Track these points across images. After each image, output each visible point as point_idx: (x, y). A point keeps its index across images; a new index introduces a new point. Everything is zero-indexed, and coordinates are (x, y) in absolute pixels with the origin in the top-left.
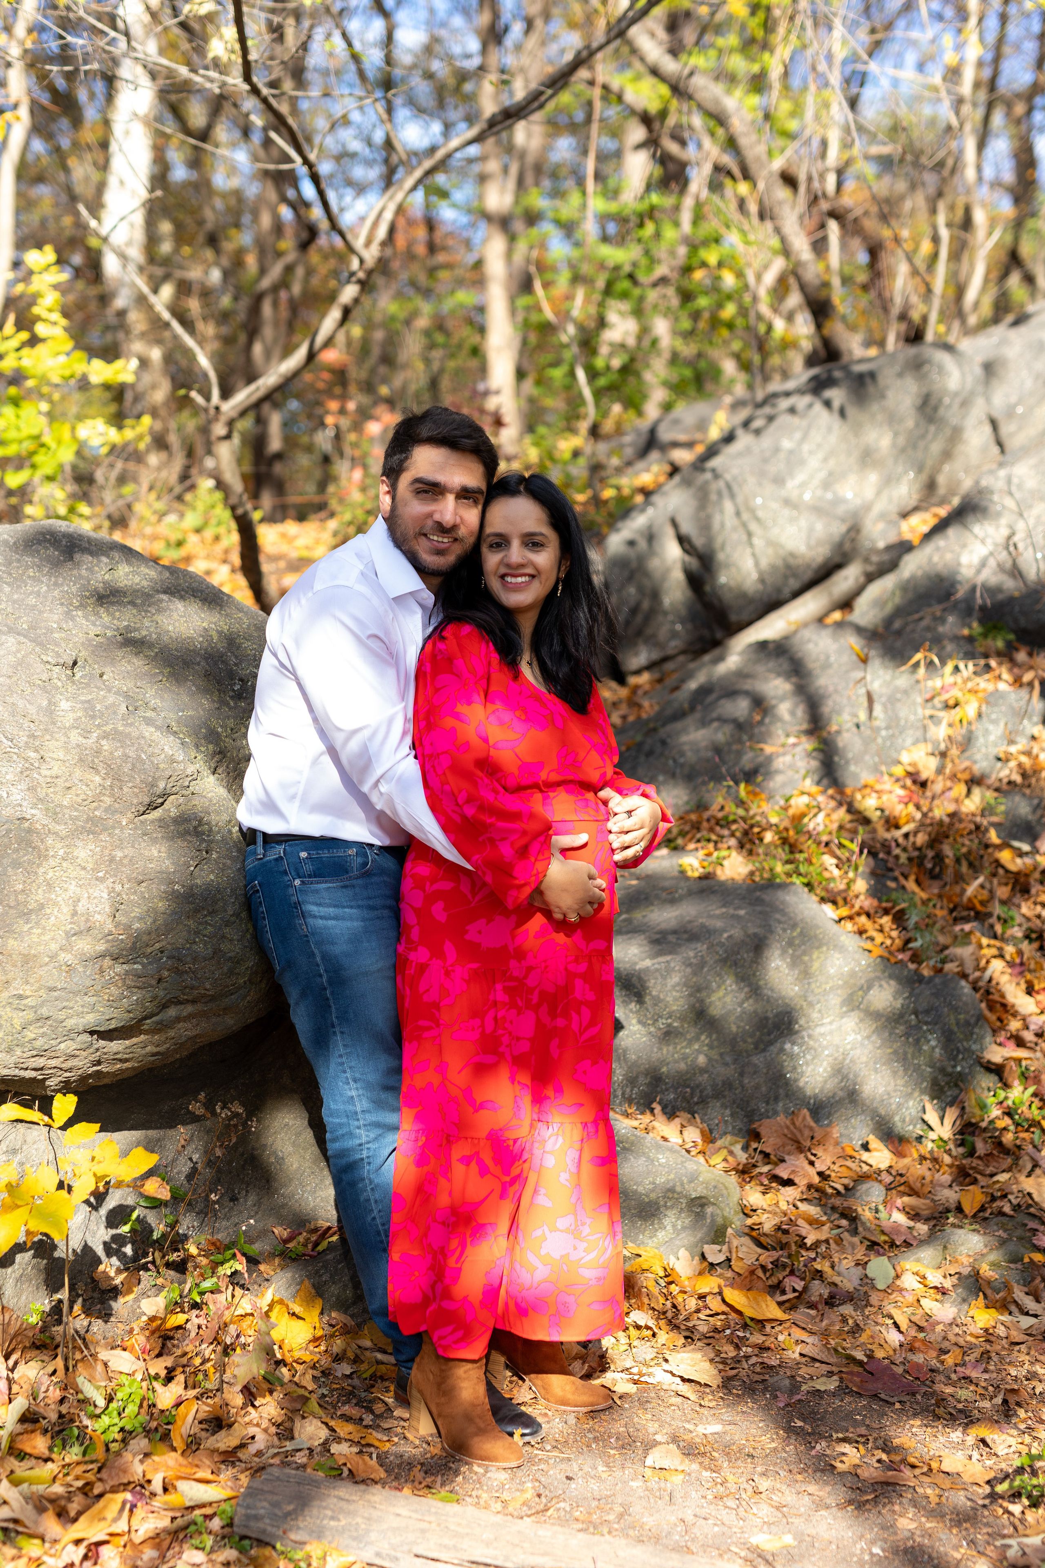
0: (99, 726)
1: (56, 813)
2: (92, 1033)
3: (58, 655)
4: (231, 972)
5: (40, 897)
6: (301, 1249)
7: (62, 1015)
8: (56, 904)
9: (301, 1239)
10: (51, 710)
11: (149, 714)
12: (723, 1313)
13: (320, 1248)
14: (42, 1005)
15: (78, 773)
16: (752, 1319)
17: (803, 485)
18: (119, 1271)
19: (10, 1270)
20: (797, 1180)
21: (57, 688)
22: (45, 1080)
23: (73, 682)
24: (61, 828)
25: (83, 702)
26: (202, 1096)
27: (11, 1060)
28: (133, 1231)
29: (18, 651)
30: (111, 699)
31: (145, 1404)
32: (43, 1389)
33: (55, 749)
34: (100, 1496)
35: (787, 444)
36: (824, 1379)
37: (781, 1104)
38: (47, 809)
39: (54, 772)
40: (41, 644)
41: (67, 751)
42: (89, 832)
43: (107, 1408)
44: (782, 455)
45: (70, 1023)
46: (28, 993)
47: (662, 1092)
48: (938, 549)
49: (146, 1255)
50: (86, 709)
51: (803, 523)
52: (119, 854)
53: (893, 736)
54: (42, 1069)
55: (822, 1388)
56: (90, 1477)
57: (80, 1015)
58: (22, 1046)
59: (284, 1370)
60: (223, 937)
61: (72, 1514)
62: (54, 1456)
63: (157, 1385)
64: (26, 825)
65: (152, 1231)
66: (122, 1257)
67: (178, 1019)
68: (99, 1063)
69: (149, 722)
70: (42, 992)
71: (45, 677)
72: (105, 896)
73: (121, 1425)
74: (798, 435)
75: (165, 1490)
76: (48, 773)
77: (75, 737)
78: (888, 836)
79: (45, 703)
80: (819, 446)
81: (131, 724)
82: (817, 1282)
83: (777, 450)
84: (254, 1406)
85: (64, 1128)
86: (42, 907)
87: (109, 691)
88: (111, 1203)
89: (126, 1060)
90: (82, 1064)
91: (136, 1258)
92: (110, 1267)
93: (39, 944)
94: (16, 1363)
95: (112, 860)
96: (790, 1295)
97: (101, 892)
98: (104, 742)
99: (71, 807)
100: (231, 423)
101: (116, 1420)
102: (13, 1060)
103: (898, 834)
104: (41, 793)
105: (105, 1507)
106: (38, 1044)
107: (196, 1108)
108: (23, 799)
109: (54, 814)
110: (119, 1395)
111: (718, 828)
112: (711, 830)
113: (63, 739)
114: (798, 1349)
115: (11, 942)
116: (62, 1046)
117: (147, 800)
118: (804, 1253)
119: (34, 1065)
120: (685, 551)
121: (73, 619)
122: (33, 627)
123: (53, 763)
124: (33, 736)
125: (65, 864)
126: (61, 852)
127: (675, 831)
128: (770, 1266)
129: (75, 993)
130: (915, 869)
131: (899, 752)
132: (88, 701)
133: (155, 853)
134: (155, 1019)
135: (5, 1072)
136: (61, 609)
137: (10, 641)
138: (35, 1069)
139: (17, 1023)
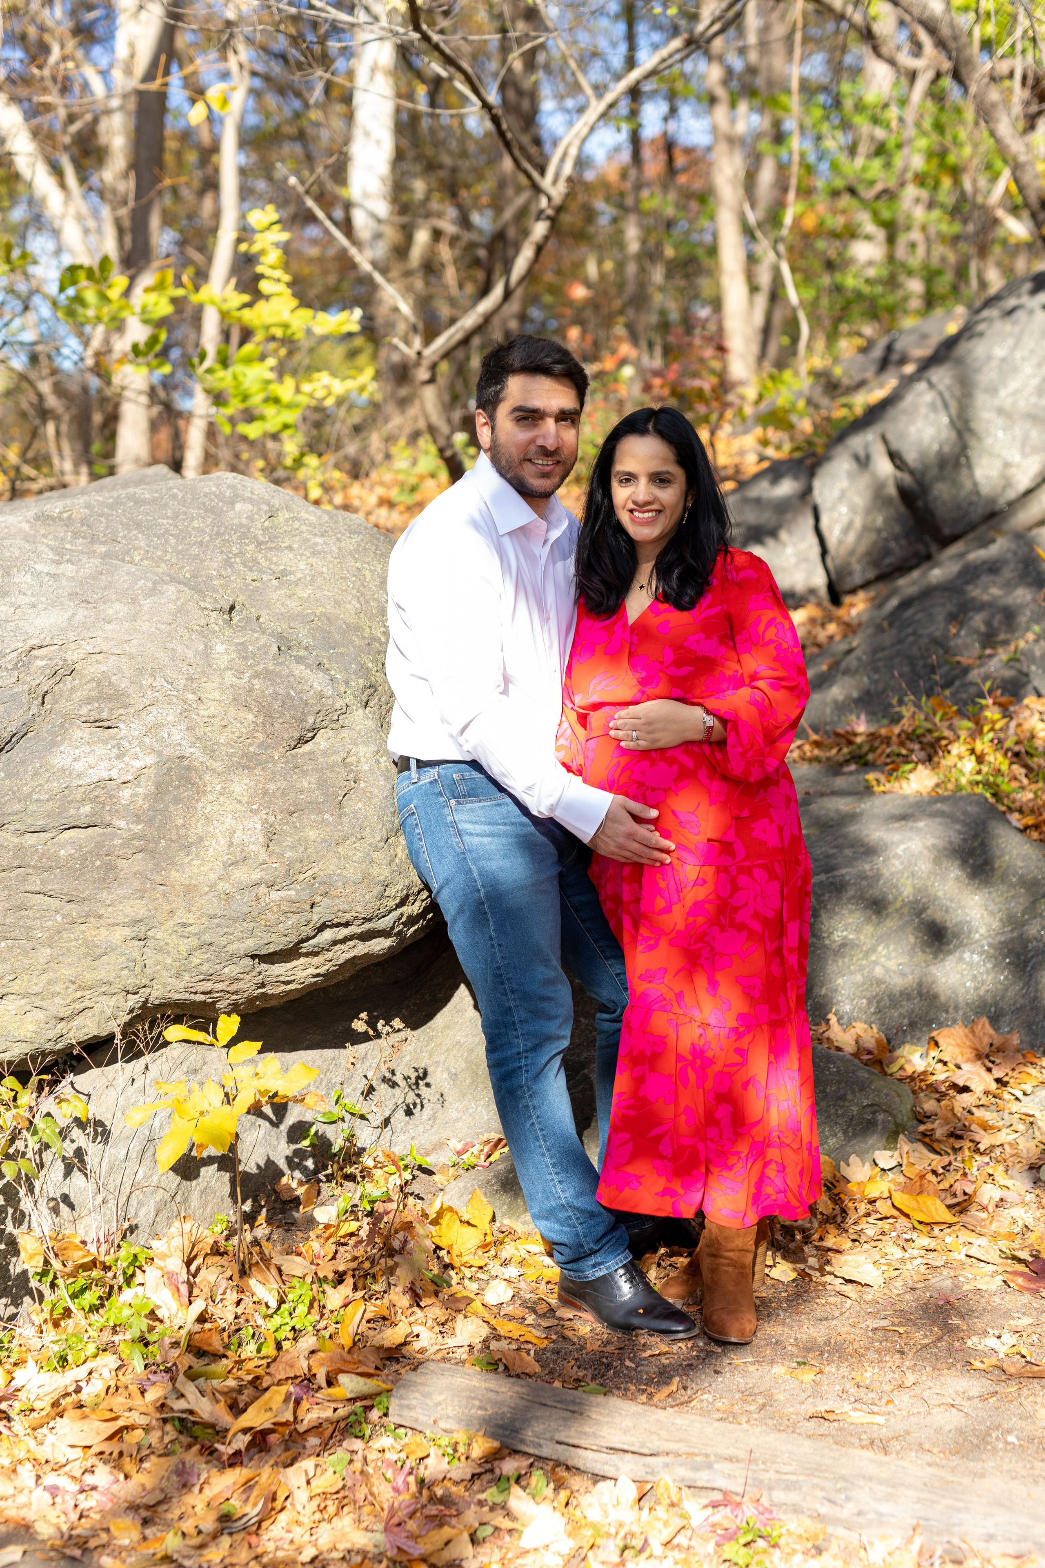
0: (251, 666)
1: (213, 751)
2: (253, 957)
3: (216, 601)
4: (382, 895)
5: (199, 831)
6: (474, 1161)
7: (223, 941)
8: (213, 836)
9: (475, 1150)
10: (207, 654)
11: (302, 653)
12: (892, 1217)
13: (492, 1159)
14: (205, 931)
15: (232, 712)
16: (920, 1223)
17: (1015, 393)
18: (301, 1183)
19: (194, 1183)
20: (972, 1087)
21: (214, 632)
22: (214, 1003)
23: (230, 626)
24: (218, 765)
25: (236, 645)
26: (364, 1015)
28: (312, 1145)
29: (178, 599)
30: (263, 640)
31: (316, 1305)
32: (221, 1291)
33: (212, 690)
34: (266, 1389)
36: (987, 1279)
37: (960, 1013)
38: (205, 748)
39: (211, 711)
40: (200, 592)
41: (222, 691)
42: (244, 767)
43: (279, 1308)
44: (994, 364)
45: (232, 948)
46: (191, 921)
47: (839, 1003)
49: (325, 1168)
50: (239, 651)
51: (1017, 431)
52: (272, 787)
54: (210, 992)
55: (984, 1287)
56: (261, 1371)
57: (240, 940)
58: (190, 971)
59: (452, 1273)
60: (372, 862)
61: (241, 1405)
62: (229, 1353)
63: (327, 1288)
64: (186, 763)
65: (330, 1145)
66: (304, 1170)
67: (335, 943)
68: (263, 985)
69: (299, 660)
70: (204, 920)
71: (202, 622)
72: (259, 827)
73: (292, 1324)
74: (1010, 342)
75: (330, 1384)
76: (206, 713)
77: (229, 678)
79: (201, 647)
80: (1032, 352)
81: (282, 664)
82: (989, 1186)
84: (419, 1306)
85: (229, 1045)
86: (201, 839)
87: (264, 633)
88: (291, 1119)
89: (288, 983)
90: (247, 987)
91: (316, 1171)
92: (292, 1181)
93: (199, 875)
94: (198, 1269)
95: (265, 793)
96: (960, 1198)
97: (255, 824)
98: (255, 682)
99: (228, 744)
100: (433, 367)
101: (288, 1320)
102: (182, 985)
104: (199, 732)
105: (271, 1398)
106: (204, 968)
107: (359, 1026)
108: (183, 739)
109: (211, 751)
110: (291, 1297)
111: (908, 743)
112: (902, 744)
113: (218, 680)
114: (964, 1251)
115: (174, 874)
116: (227, 970)
117: (297, 735)
118: (977, 1157)
119: (202, 989)
120: (897, 467)
121: (231, 566)
122: (194, 576)
123: (210, 703)
124: (191, 679)
125: (222, 799)
126: (218, 788)
127: (866, 748)
128: (941, 1171)
129: (235, 920)
132: (242, 644)
133: (306, 785)
134: (311, 942)
135: (177, 996)
136: (220, 557)
137: (171, 590)
138: (203, 993)
139: (183, 949)
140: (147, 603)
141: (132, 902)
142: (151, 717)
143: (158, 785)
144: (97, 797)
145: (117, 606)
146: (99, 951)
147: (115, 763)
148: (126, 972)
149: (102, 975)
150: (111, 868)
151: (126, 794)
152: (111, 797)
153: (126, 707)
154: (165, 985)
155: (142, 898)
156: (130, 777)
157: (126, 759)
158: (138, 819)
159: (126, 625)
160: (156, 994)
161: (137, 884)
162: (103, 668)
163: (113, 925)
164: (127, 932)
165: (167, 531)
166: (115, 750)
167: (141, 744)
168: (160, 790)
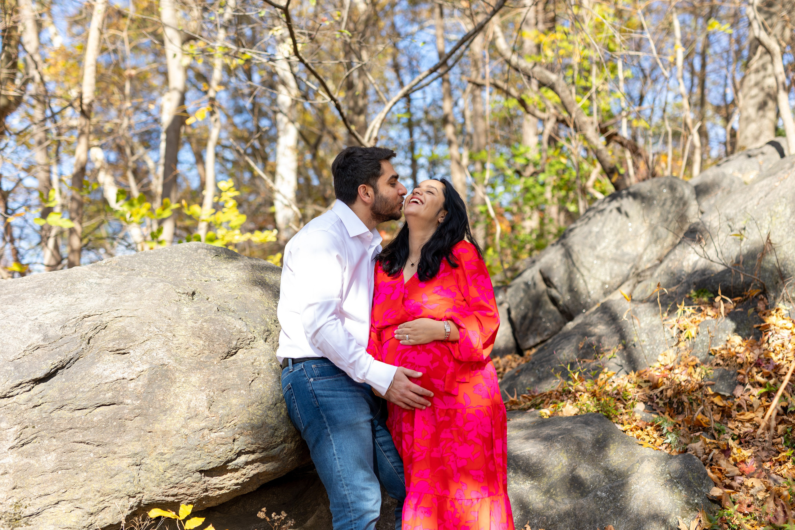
0: (202, 317)
2: (201, 472)
3: (185, 289)
4: (273, 435)
5: (171, 402)
7: (184, 462)
8: (179, 404)
10: (178, 312)
11: (231, 314)
14: (173, 457)
15: (192, 341)
17: (605, 248)
21: (183, 303)
23: (192, 301)
24: (183, 368)
25: (195, 308)
26: (263, 508)
27: (160, 491)
29: (164, 289)
33: (180, 330)
35: (595, 229)
37: (598, 524)
38: (176, 360)
39: (180, 341)
40: (177, 286)
41: (186, 330)
42: (197, 369)
44: (593, 234)
45: (189, 466)
46: (166, 451)
47: (530, 519)
48: (671, 260)
50: (196, 310)
51: (607, 267)
52: (212, 378)
53: (653, 348)
54: (176, 495)
57: (194, 461)
58: (165, 482)
60: (267, 416)
64: (165, 367)
67: (247, 463)
68: (206, 490)
70: (173, 451)
71: (177, 299)
72: (205, 398)
74: (600, 224)
76: (177, 342)
77: (190, 323)
78: (652, 393)
79: (176, 309)
80: (611, 228)
81: (219, 316)
83: (590, 232)
86: (172, 407)
89: (221, 489)
90: (197, 490)
93: (170, 425)
95: (209, 381)
97: (203, 396)
98: (204, 324)
99: (189, 358)
102: (161, 490)
103: (657, 391)
104: (173, 352)
106: (173, 480)
107: (261, 515)
108: (164, 356)
109: (180, 361)
111: (561, 397)
113: (184, 325)
115: (157, 426)
116: (186, 480)
117: (227, 350)
119: (172, 493)
120: (548, 285)
121: (194, 275)
122: (174, 280)
123: (179, 337)
124: (169, 326)
125: (184, 385)
126: (183, 380)
127: (539, 401)
129: (190, 449)
130: (668, 409)
131: (657, 356)
132: (198, 307)
133: (231, 376)
134: (234, 462)
135: (158, 498)
136: (188, 271)
137: (161, 285)
138: (173, 496)
139: (161, 469)
140: (147, 292)
141: (133, 443)
142: (146, 346)
143: (150, 380)
144: (116, 388)
145: (132, 294)
146: (114, 473)
147: (126, 370)
148: (129, 484)
149: (115, 486)
150: (122, 426)
151: (132, 385)
152: (123, 388)
153: (134, 341)
154: (151, 491)
155: (139, 441)
156: (134, 377)
157: (133, 368)
158: (138, 398)
159: (136, 302)
160: (146, 498)
161: (136, 433)
162: (122, 324)
163: (122, 457)
164: (130, 461)
165: (161, 263)
166: (127, 364)
167: (141, 359)
168: (151, 382)
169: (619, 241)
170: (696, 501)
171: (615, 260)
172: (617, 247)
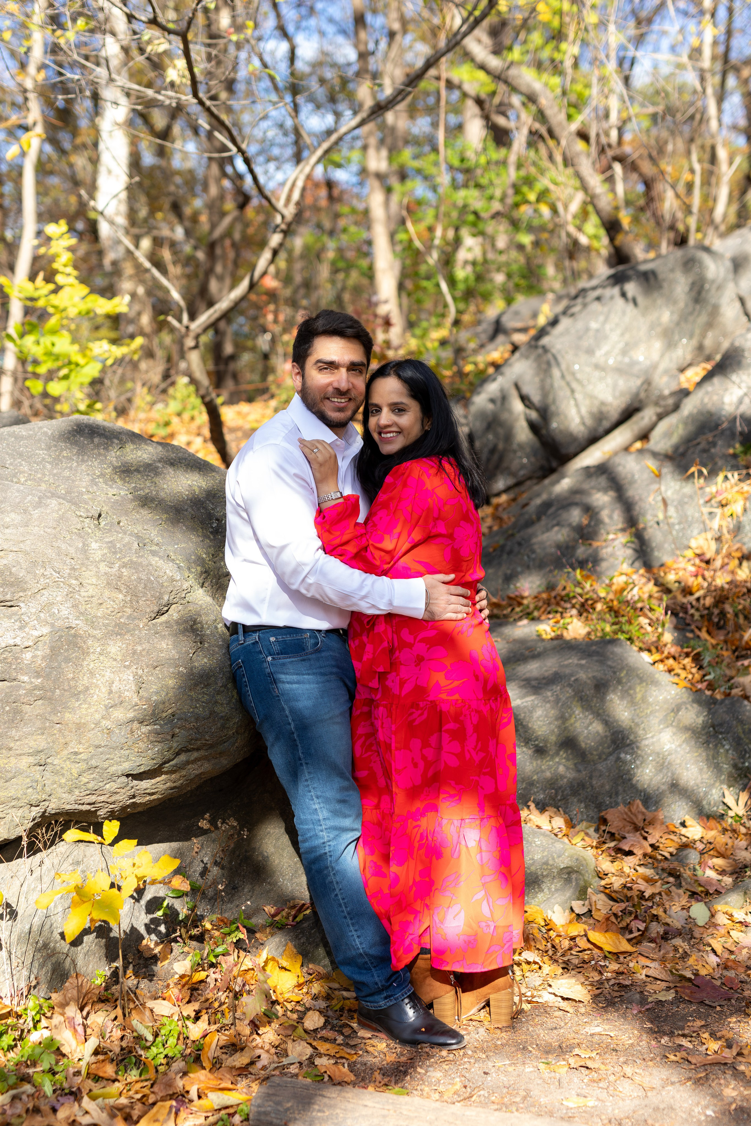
0: (119, 559)
1: (93, 622)
2: (128, 776)
3: (88, 511)
4: (223, 727)
5: (85, 682)
6: (284, 921)
7: (106, 765)
8: (97, 686)
9: (284, 913)
10: (85, 550)
11: (154, 548)
12: (589, 949)
13: (298, 919)
14: (92, 758)
15: (107, 593)
16: (610, 953)
17: (607, 354)
18: (157, 944)
19: (80, 948)
20: (635, 851)
21: (89, 534)
22: (96, 811)
23: (99, 529)
24: (97, 633)
25: (107, 543)
26: (207, 816)
27: (72, 798)
28: (165, 914)
29: (60, 510)
30: (127, 539)
31: (181, 1037)
32: (109, 1030)
33: (90, 577)
34: (154, 1104)
35: (594, 325)
36: (664, 993)
38: (87, 620)
39: (90, 593)
40: (75, 504)
41: (98, 578)
42: (117, 634)
43: (154, 1041)
44: (591, 333)
45: (112, 770)
46: (81, 750)
47: (535, 793)
48: (707, 393)
49: (175, 931)
50: (109, 548)
51: (609, 380)
52: (139, 648)
53: (684, 528)
54: (94, 803)
55: (663, 999)
56: (146, 1091)
57: (119, 763)
58: (79, 788)
59: (278, 1007)
60: (216, 702)
61: (135, 1118)
62: (119, 1078)
63: (189, 1023)
64: (73, 631)
65: (178, 914)
66: (158, 934)
67: (188, 763)
68: (134, 797)
69: (154, 553)
70: (91, 749)
71: (79, 526)
72: (131, 678)
73: (165, 1053)
74: (601, 318)
75: (200, 1097)
76: (86, 594)
77: (103, 568)
78: (685, 600)
79: (80, 545)
80: (617, 325)
81: (142, 556)
82: (654, 923)
83: (587, 329)
84: (258, 1034)
85: (112, 844)
86: (87, 689)
87: (125, 533)
88: (148, 896)
89: (152, 794)
90: (122, 798)
91: (168, 934)
92: (150, 941)
93: (87, 715)
94: (88, 1013)
95: (134, 652)
96: (636, 934)
97: (128, 676)
98: (124, 570)
99: (103, 617)
100: (197, 337)
101: (162, 1050)
103: (692, 599)
104: (82, 608)
105: (158, 1112)
106: (90, 786)
107: (204, 824)
108: (69, 614)
109: (92, 623)
110: (163, 1032)
111: (562, 603)
112: (558, 604)
113: (95, 569)
114: (644, 972)
115: (67, 715)
116: (108, 786)
117: (156, 609)
118: (644, 903)
119: (88, 801)
120: (526, 406)
121: (96, 484)
122: (69, 492)
123: (89, 587)
124: (73, 569)
125: (101, 658)
126: (98, 650)
127: (532, 606)
128: (620, 914)
129: (114, 748)
130: (706, 623)
131: (689, 540)
132: (111, 542)
133: (165, 646)
134: (171, 763)
135: (68, 807)
136: (87, 478)
137: (54, 503)
138: (89, 804)
139: (75, 772)
140: (36, 513)
141: (35, 737)
142: (45, 597)
143: (52, 649)
144: (5, 659)
145: (13, 515)
146: (9, 775)
147: (19, 633)
148: (30, 790)
149: (12, 793)
150: (17, 712)
151: (28, 656)
152: (16, 658)
153: (25, 591)
154: (60, 799)
155: (43, 734)
156: (30, 643)
157: (27, 630)
158: (38, 675)
159: (21, 529)
160: (53, 807)
161: (38, 724)
162: (5, 562)
163: (20, 755)
164: (31, 760)
165: (43, 459)
166: (18, 623)
167: (38, 618)
168: (54, 652)
169: (627, 344)
170: (747, 764)
171: (620, 371)
172: (624, 352)
